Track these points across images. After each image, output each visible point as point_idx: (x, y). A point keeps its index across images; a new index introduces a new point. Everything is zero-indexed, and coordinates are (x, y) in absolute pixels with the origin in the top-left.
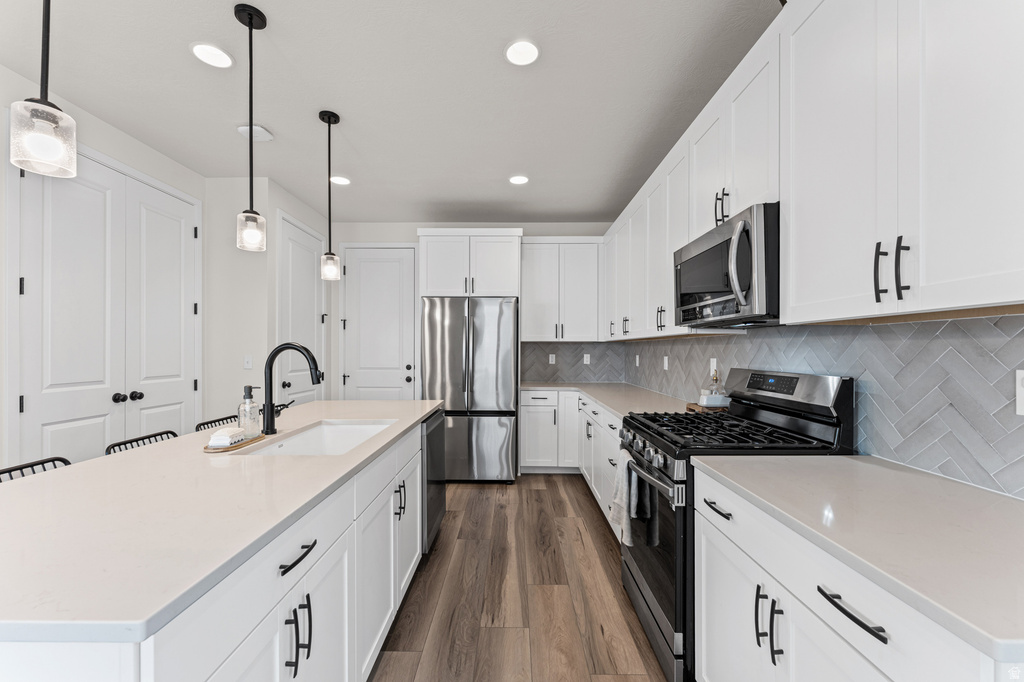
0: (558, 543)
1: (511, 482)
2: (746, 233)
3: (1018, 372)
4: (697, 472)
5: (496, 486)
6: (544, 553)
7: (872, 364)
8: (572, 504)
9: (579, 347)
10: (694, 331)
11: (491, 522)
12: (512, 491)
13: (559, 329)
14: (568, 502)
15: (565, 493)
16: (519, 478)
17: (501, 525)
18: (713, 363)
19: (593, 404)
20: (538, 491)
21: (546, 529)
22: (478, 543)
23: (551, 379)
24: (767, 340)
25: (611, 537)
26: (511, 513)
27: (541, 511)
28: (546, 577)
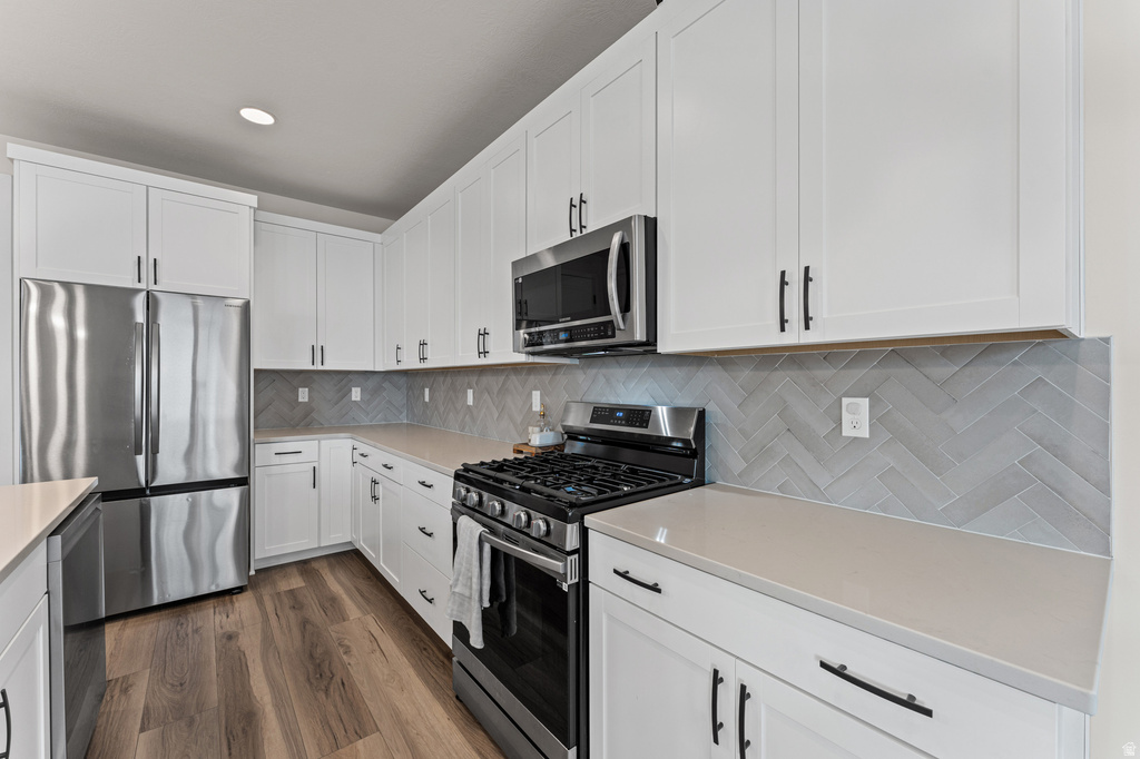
0: (345, 667)
1: (240, 590)
2: (625, 248)
3: (843, 399)
4: (592, 535)
5: (211, 603)
6: (327, 691)
7: (715, 394)
8: (351, 598)
9: (345, 377)
10: (531, 359)
11: (212, 671)
12: (244, 603)
13: (317, 352)
14: (344, 596)
15: (337, 584)
16: (256, 579)
17: (235, 668)
18: (536, 395)
19: (378, 455)
20: (291, 592)
21: (319, 650)
22: (191, 722)
23: (303, 422)
24: (604, 371)
25: (419, 631)
26: (250, 643)
27: (304, 623)
28: (340, 734)
